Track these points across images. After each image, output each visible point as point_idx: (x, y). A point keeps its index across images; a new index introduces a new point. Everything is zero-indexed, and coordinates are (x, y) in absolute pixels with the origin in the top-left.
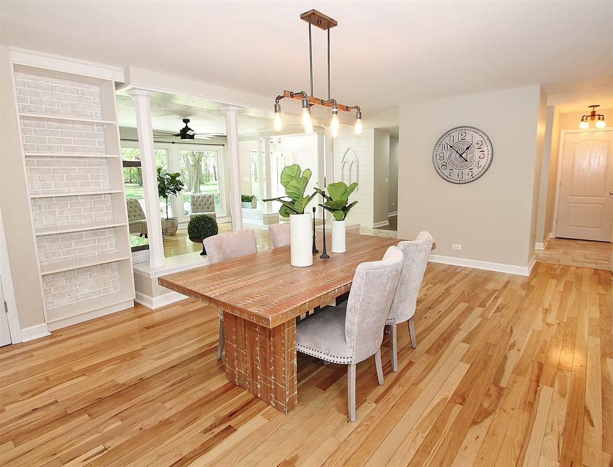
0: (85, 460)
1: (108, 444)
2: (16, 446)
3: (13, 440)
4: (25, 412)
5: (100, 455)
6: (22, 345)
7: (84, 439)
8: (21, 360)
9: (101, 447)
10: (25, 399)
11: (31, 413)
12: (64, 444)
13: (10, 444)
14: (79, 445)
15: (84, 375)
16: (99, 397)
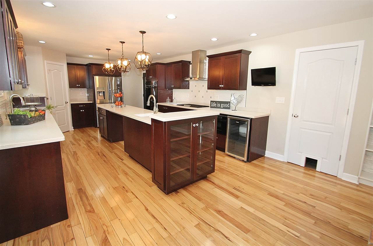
0: (288, 231)
1: (302, 237)
2: (284, 205)
3: (286, 204)
4: (301, 200)
5: (294, 236)
6: (340, 180)
7: (300, 226)
8: (330, 184)
9: (298, 235)
10: (309, 197)
11: (303, 202)
12: (293, 220)
13: (284, 203)
14: (295, 226)
15: (341, 209)
16: (330, 221)
